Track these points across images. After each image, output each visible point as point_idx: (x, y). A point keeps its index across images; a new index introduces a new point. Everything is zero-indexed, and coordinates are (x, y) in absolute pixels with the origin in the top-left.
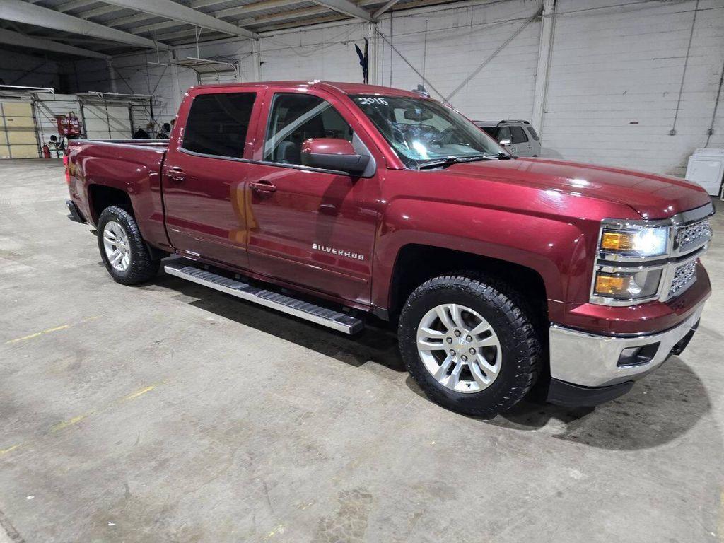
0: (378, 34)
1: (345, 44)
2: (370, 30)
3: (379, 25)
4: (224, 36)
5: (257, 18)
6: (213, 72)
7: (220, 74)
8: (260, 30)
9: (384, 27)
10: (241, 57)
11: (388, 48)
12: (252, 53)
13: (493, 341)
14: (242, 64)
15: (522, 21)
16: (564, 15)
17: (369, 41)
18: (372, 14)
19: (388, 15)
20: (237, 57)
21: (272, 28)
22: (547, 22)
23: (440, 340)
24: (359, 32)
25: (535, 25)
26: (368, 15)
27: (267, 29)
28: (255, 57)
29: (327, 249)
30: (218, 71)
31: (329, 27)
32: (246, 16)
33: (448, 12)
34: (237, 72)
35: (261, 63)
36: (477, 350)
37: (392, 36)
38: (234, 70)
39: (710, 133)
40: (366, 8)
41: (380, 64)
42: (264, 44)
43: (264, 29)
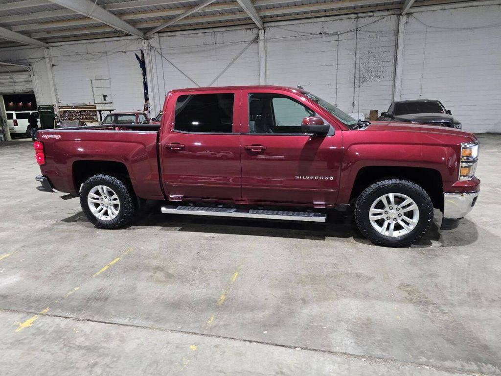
0: (150, 47)
1: (125, 53)
2: (144, 44)
3: (150, 41)
4: (18, 45)
5: (49, 32)
6: (8, 72)
7: (14, 73)
8: (50, 41)
9: (154, 42)
10: (34, 60)
11: (160, 57)
12: (44, 58)
13: (414, 207)
14: (34, 66)
15: (247, 42)
16: (271, 40)
17: (144, 52)
18: (145, 34)
19: (157, 35)
20: (29, 61)
21: (60, 40)
22: (261, 44)
23: (381, 214)
24: (135, 45)
25: (255, 46)
26: (142, 34)
27: (56, 40)
28: (47, 61)
29: (307, 177)
30: (11, 72)
31: (110, 41)
32: (39, 31)
33: (199, 35)
34: (31, 73)
35: (53, 65)
36: (403, 214)
37: (161, 49)
38: (27, 71)
39: (354, 105)
40: (140, 29)
41: (155, 67)
42: (53, 52)
43: (53, 40)
